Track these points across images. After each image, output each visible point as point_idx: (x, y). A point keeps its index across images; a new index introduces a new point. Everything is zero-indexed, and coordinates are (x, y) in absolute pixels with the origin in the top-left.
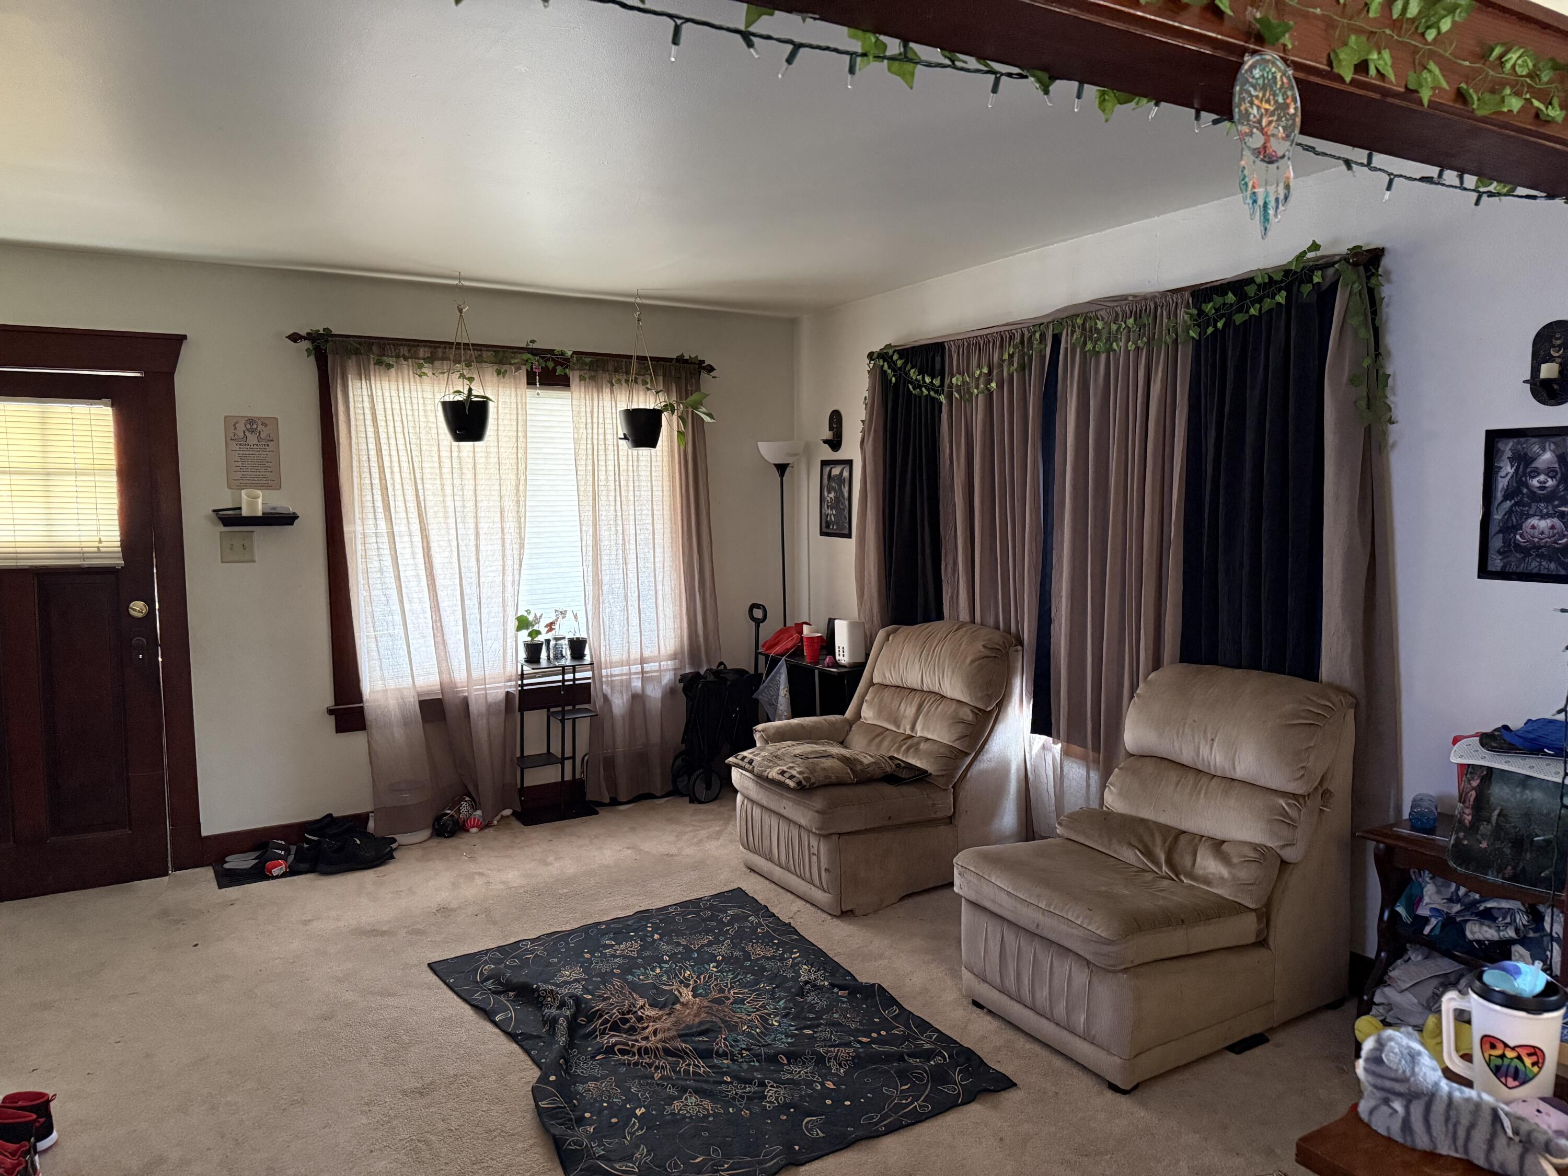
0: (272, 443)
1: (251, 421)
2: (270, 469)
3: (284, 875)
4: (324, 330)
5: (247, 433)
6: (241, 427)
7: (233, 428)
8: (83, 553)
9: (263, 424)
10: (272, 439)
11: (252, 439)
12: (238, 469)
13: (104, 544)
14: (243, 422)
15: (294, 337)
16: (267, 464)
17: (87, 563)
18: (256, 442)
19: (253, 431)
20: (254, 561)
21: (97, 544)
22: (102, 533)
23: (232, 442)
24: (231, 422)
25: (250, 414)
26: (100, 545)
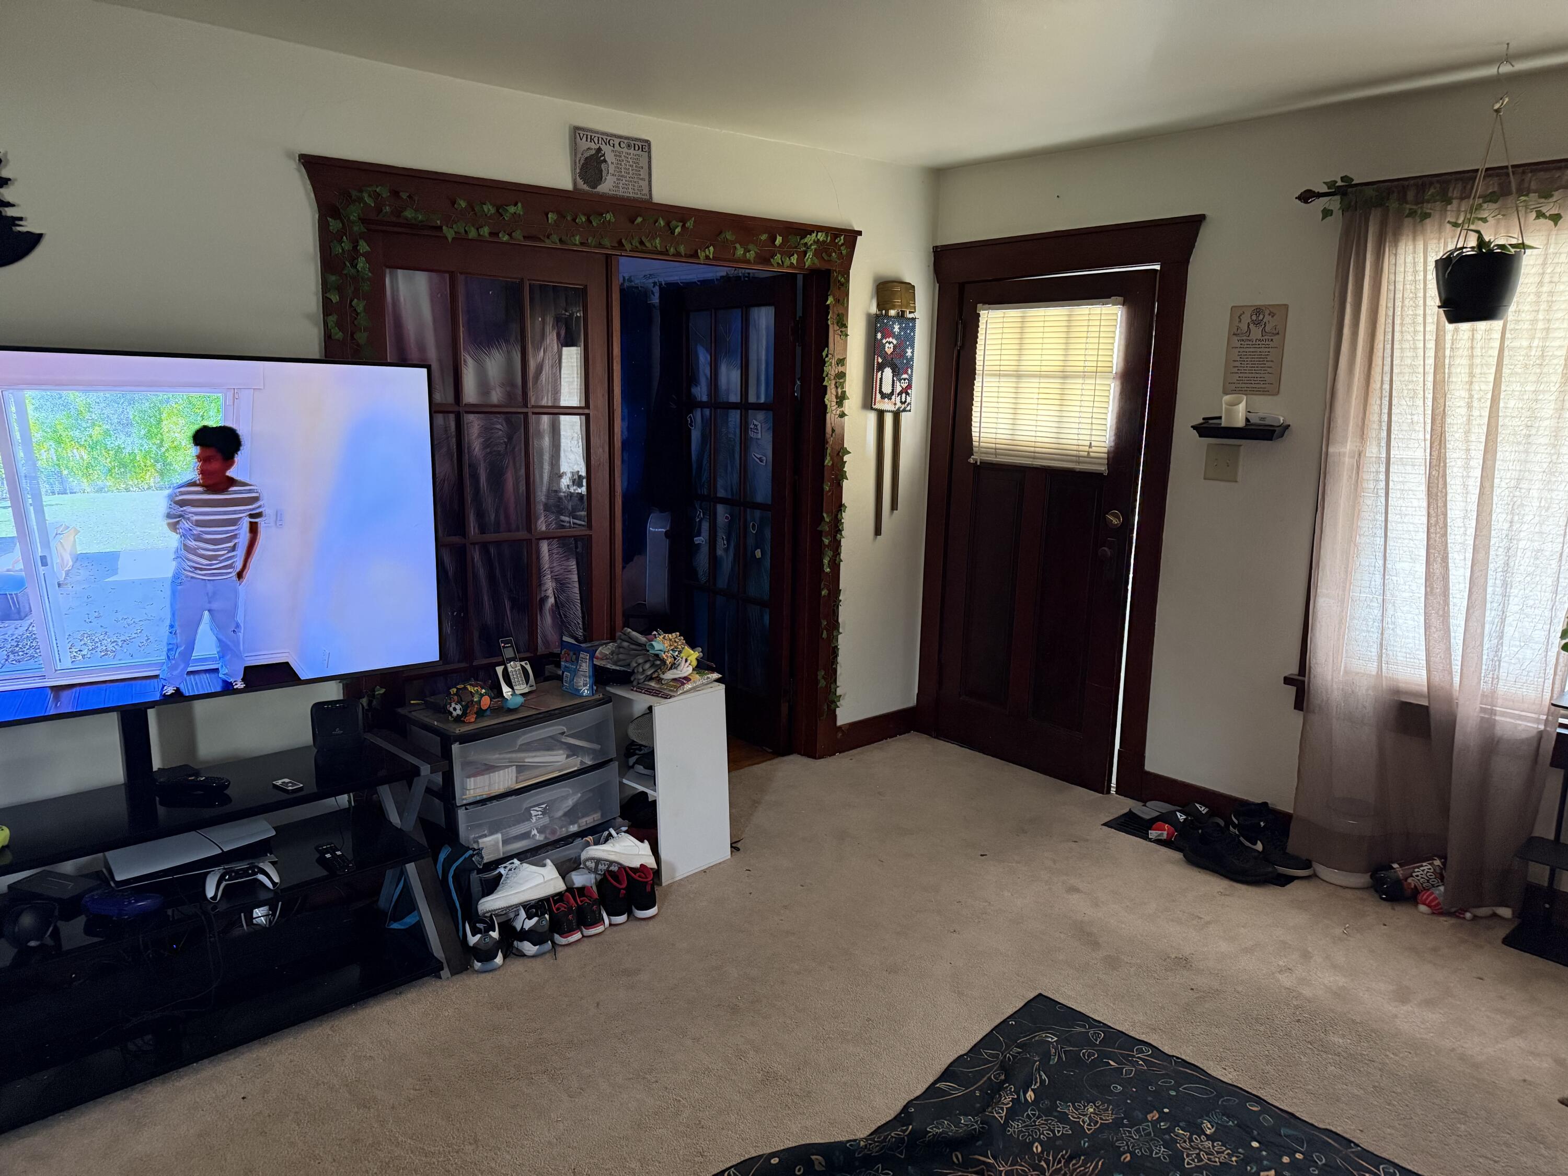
0: (1277, 337)
1: (1258, 310)
2: (1269, 370)
3: (1159, 842)
4: (1343, 179)
5: (1252, 326)
6: (1246, 319)
7: (1238, 320)
8: (1079, 457)
9: (1272, 314)
10: (1279, 333)
11: (1256, 333)
12: (1235, 370)
13: (1094, 449)
14: (1248, 314)
15: (1307, 197)
16: (1268, 364)
17: (1078, 467)
18: (1260, 337)
19: (1257, 323)
20: (1236, 482)
21: (1087, 448)
22: (1094, 438)
23: (1235, 336)
24: (1237, 312)
25: (1259, 303)
26: (1090, 450)
